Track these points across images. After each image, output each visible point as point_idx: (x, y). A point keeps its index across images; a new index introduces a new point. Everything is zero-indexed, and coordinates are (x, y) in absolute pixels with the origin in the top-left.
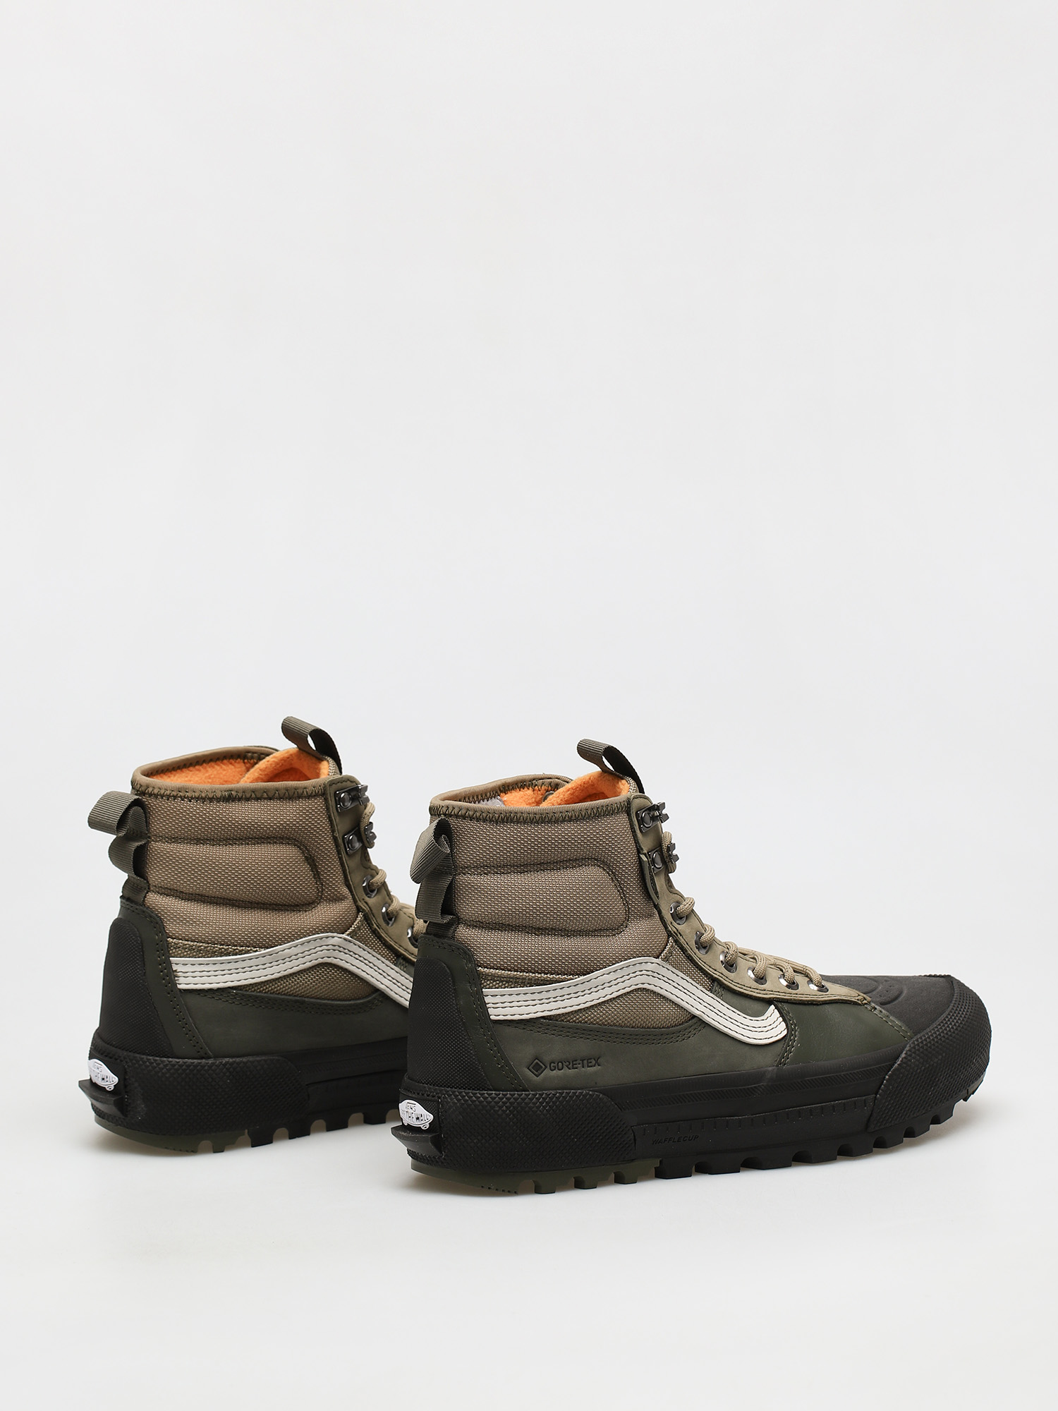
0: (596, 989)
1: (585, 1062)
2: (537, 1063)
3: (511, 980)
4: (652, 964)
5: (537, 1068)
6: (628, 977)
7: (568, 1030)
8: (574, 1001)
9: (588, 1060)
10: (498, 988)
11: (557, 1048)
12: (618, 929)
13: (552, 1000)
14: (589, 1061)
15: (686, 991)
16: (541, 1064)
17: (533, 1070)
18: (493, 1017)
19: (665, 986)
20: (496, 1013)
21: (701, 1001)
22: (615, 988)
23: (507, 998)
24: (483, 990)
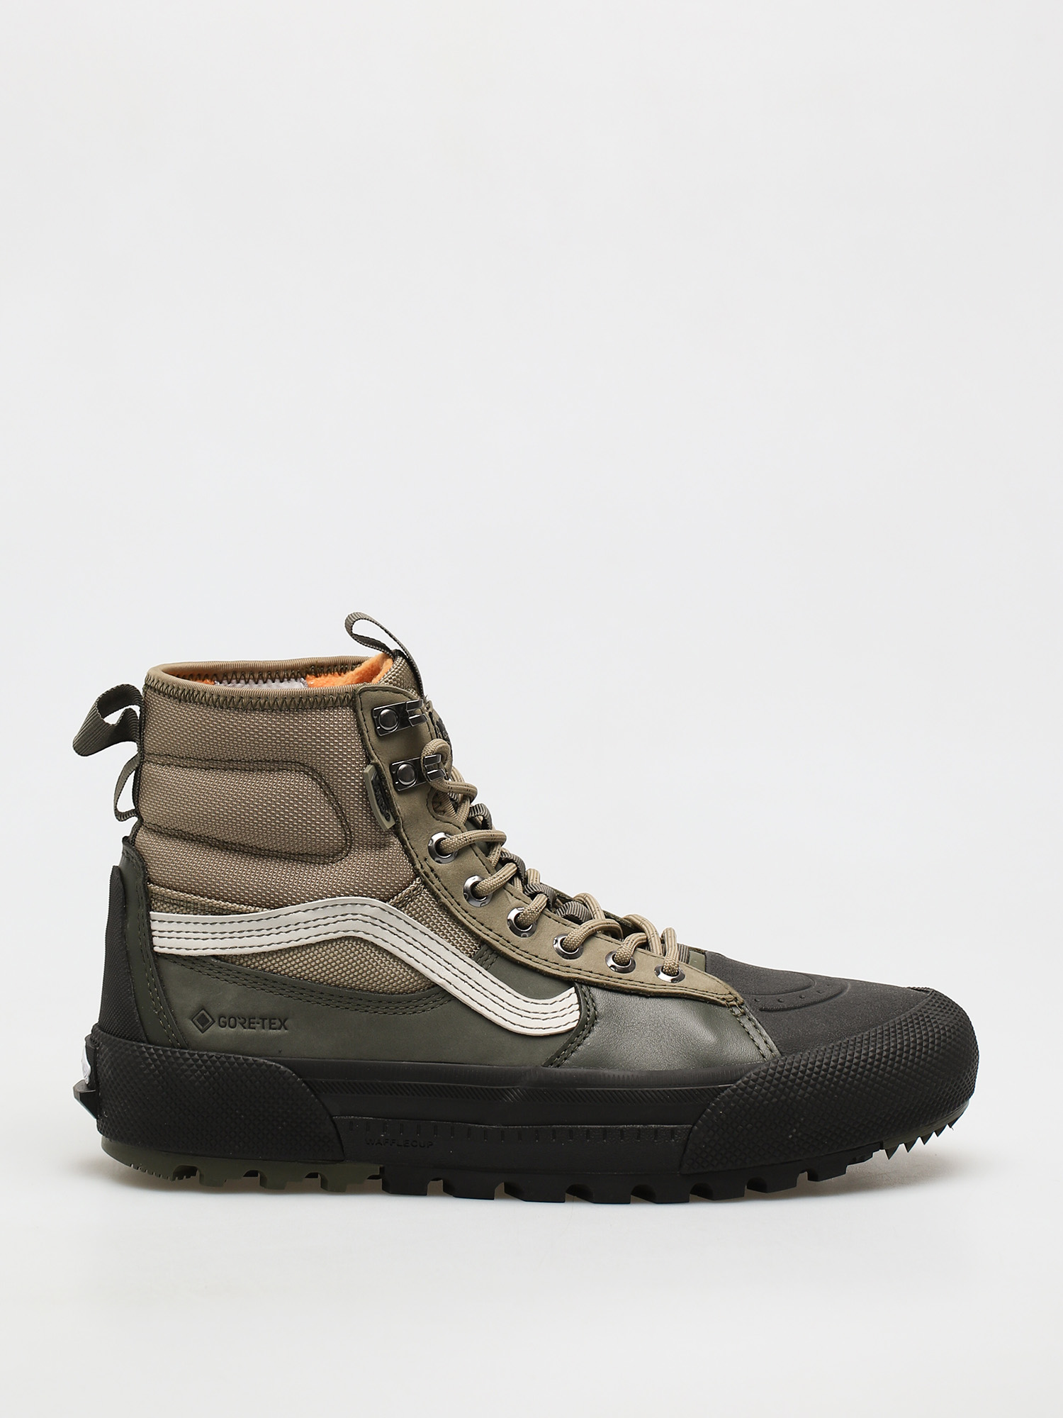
0: (287, 929)
1: (266, 1021)
2: (203, 1014)
3: (182, 903)
4: (373, 906)
5: (203, 1022)
6: (335, 920)
7: (245, 977)
8: (255, 941)
9: (269, 1020)
10: (168, 912)
11: (229, 997)
12: (332, 857)
13: (227, 935)
14: (272, 1021)
15: (426, 950)
16: (208, 1017)
17: (197, 1023)
18: (156, 949)
19: (394, 939)
20: (162, 944)
21: (449, 967)
22: (312, 931)
23: (174, 927)
24: (151, 913)
